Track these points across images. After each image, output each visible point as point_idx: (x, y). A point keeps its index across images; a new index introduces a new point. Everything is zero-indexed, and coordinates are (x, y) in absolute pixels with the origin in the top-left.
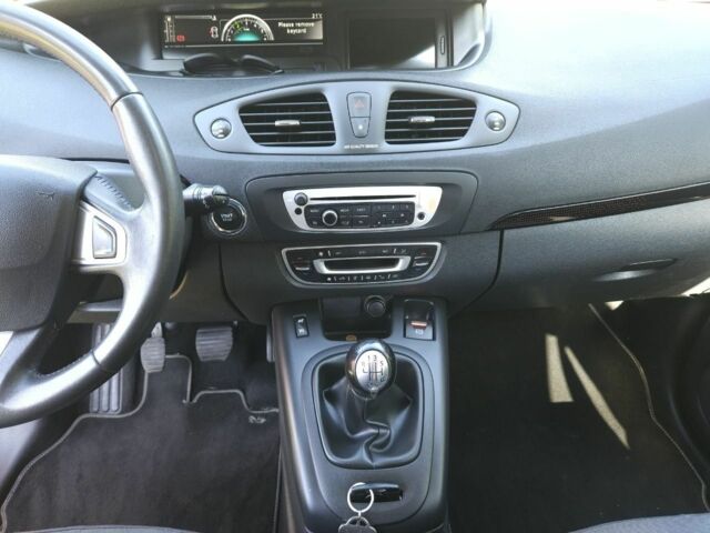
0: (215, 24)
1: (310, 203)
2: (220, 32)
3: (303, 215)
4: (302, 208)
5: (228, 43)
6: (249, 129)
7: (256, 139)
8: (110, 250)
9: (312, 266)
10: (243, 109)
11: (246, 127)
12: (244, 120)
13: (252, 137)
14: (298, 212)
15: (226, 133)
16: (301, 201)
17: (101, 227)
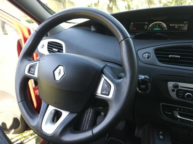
0: (147, 25)
1: (180, 88)
2: (148, 27)
3: (175, 92)
4: (176, 90)
5: (150, 30)
6: (157, 57)
7: (160, 61)
8: (107, 93)
9: (173, 113)
10: (156, 50)
11: (156, 56)
12: (156, 54)
13: (158, 60)
14: (173, 91)
15: (148, 57)
16: (176, 86)
17: (106, 83)
